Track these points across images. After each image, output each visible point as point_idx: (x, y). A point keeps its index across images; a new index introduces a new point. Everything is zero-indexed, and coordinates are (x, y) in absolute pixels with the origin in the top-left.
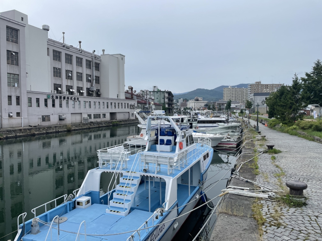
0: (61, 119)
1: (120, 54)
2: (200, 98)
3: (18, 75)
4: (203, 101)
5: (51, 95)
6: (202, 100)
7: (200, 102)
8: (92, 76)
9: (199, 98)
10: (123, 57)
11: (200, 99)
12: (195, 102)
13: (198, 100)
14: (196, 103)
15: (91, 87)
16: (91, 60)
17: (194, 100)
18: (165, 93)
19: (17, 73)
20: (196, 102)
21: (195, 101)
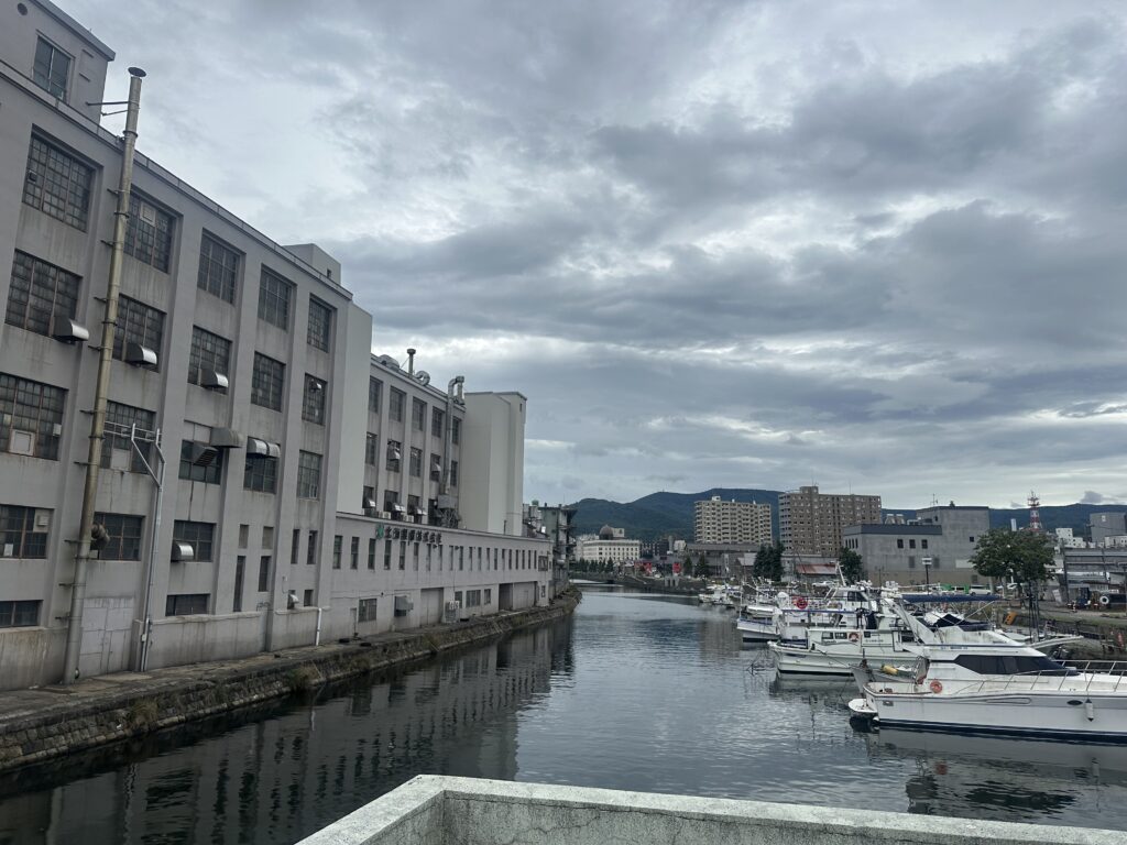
0: (399, 613)
1: (518, 394)
2: (618, 530)
3: (320, 456)
4: (625, 541)
5: (386, 527)
6: (623, 535)
7: (619, 544)
8: (442, 460)
9: (613, 529)
10: (522, 401)
11: (616, 532)
12: (601, 544)
13: (607, 536)
14: (604, 548)
15: (440, 498)
16: (444, 409)
17: (598, 537)
18: (561, 515)
19: (320, 451)
20: (605, 544)
21: (600, 539)
